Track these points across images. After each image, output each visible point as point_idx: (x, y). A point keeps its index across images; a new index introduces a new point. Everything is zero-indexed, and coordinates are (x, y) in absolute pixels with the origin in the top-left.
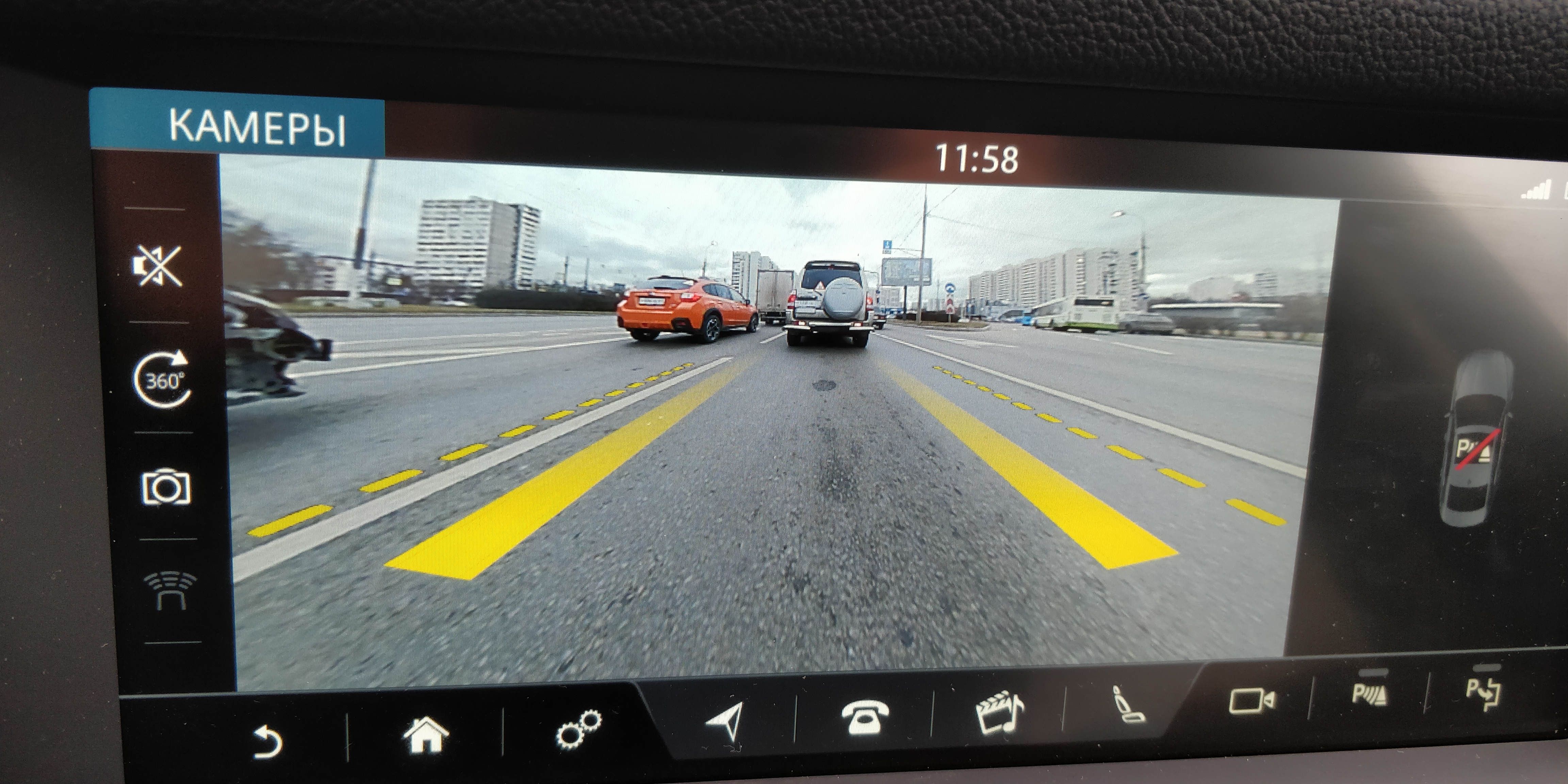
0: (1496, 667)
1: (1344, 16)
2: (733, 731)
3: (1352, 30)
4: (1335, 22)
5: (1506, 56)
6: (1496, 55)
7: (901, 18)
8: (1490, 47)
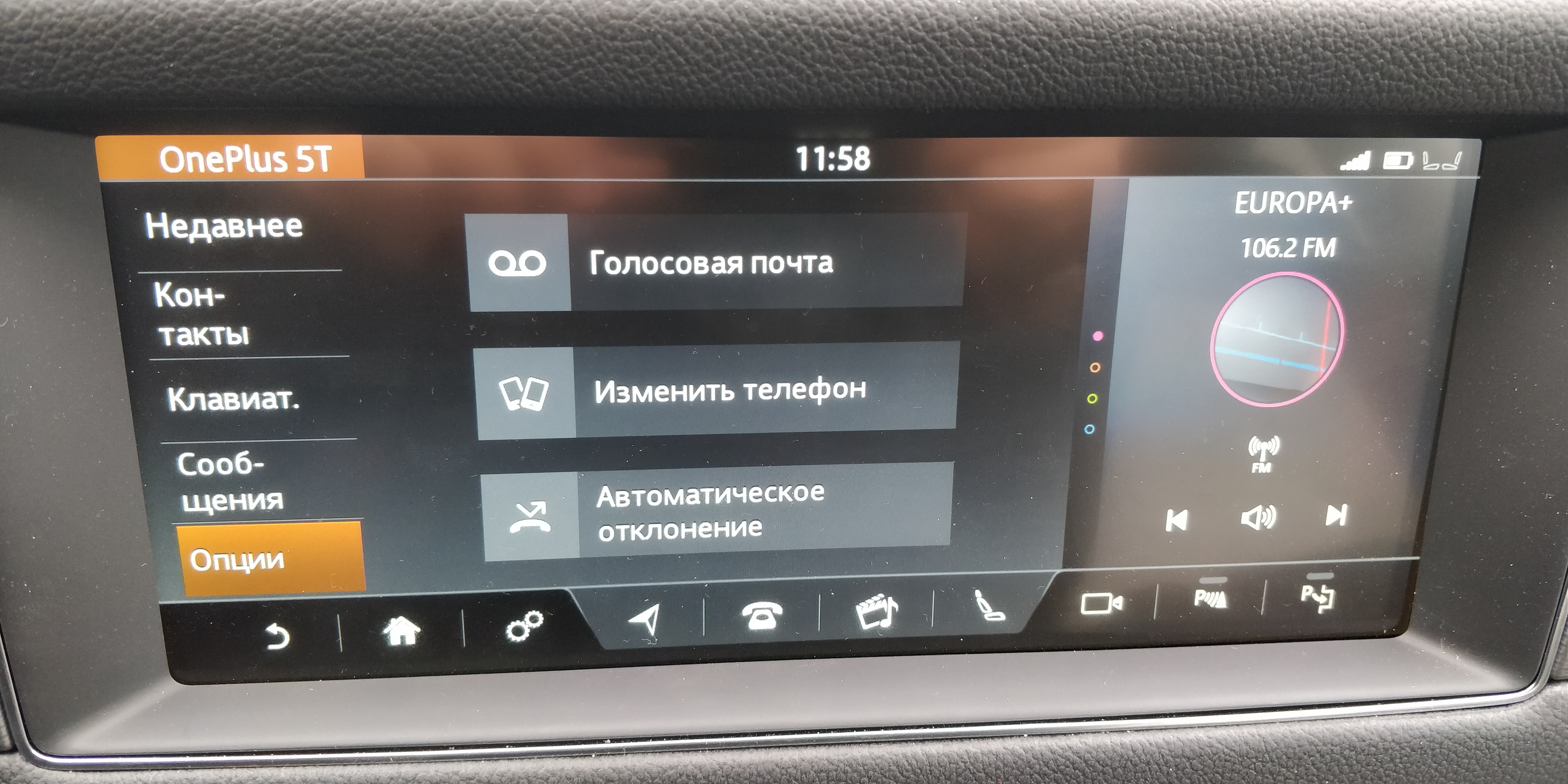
0: (1330, 576)
1: (1109, 47)
2: (652, 626)
3: (1118, 58)
4: (1100, 52)
5: (1266, 71)
6: (1256, 70)
7: (719, 72)
8: (1249, 64)
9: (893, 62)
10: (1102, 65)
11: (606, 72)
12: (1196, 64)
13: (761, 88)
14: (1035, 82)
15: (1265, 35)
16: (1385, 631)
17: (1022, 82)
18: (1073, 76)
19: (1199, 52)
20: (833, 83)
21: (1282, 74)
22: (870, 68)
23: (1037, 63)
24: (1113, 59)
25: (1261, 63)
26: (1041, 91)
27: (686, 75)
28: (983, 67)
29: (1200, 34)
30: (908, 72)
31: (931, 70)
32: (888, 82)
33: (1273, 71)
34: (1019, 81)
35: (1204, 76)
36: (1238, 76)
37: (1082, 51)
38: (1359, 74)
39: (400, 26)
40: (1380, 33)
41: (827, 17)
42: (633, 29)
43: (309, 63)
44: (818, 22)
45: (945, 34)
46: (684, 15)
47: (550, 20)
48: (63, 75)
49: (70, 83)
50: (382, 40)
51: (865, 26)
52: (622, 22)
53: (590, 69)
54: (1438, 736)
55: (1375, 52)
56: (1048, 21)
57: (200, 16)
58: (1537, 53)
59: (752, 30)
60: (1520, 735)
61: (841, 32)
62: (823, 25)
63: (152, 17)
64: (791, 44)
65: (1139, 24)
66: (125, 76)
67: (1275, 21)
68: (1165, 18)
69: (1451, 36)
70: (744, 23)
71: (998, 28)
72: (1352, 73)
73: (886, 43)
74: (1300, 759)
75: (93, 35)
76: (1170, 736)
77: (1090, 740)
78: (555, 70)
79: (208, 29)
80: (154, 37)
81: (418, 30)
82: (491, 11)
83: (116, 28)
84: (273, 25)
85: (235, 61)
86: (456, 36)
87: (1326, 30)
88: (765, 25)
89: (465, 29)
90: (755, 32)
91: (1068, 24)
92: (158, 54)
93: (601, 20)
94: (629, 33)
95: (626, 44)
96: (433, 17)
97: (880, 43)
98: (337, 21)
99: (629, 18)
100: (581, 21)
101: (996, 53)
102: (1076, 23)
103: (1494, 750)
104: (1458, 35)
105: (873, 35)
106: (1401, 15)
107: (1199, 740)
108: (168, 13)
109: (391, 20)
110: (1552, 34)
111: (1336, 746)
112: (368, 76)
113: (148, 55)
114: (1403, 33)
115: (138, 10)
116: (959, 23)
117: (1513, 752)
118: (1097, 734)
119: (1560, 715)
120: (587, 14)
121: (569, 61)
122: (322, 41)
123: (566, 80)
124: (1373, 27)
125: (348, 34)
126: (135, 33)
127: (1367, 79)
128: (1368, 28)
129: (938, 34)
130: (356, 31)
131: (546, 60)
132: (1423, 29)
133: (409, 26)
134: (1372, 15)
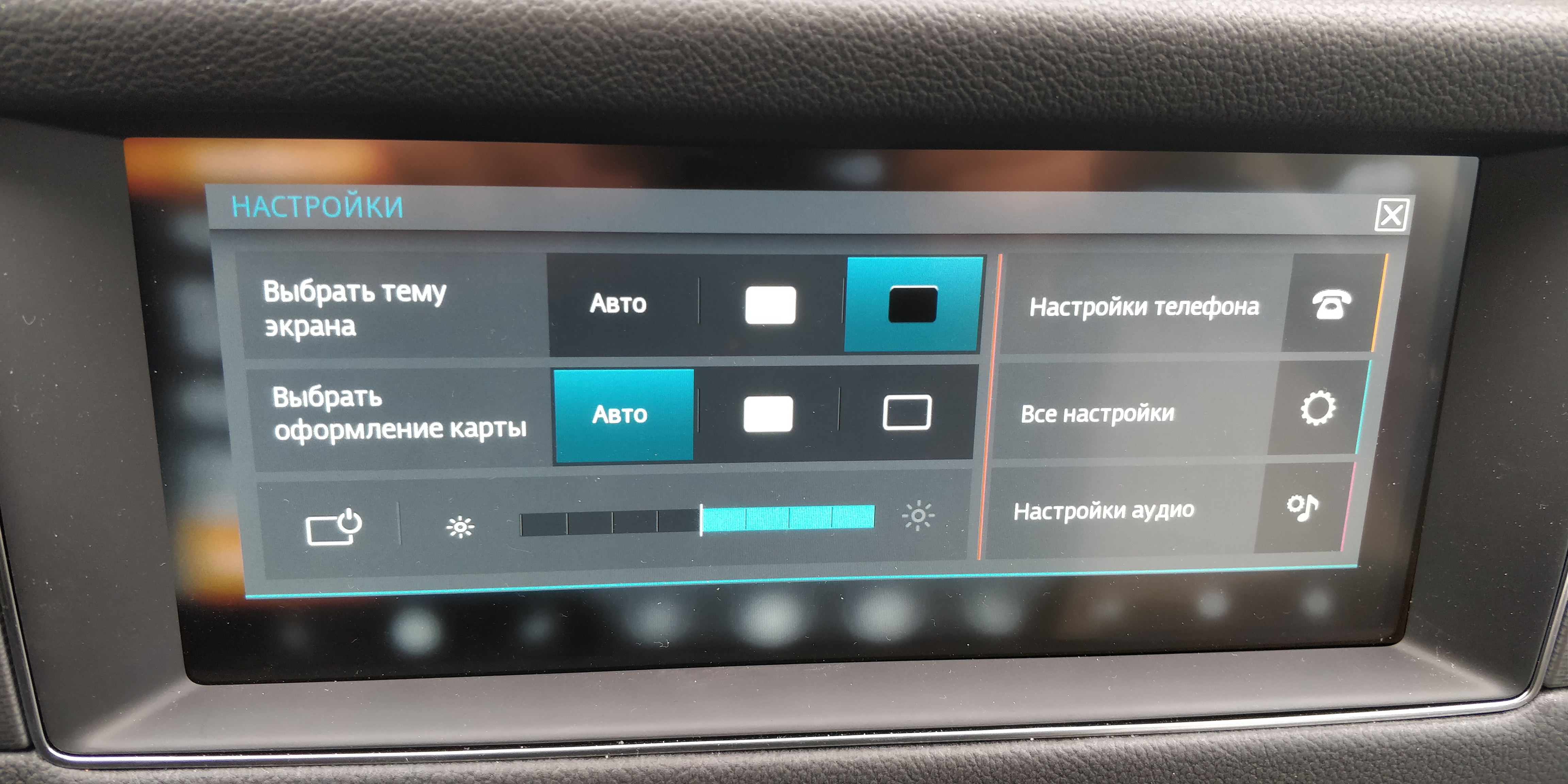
1: (1123, 62)
3: (1132, 73)
4: (1115, 67)
5: (1274, 87)
6: (1265, 86)
7: (744, 81)
8: (1259, 80)
9: (913, 74)
10: (1116, 79)
11: (634, 80)
12: (1207, 79)
13: (784, 98)
14: (1051, 95)
15: (1275, 52)
16: (1381, 640)
17: (1039, 95)
18: (1088, 90)
19: (1210, 67)
20: (855, 94)
21: (1290, 91)
22: (890, 79)
23: (1054, 77)
24: (1127, 74)
25: (1270, 80)
26: (1058, 104)
27: (712, 83)
28: (1001, 80)
29: (1212, 50)
30: (928, 84)
31: (950, 82)
32: (908, 93)
33: (1282, 87)
34: (1035, 94)
35: (1215, 91)
36: (1247, 92)
37: (1098, 65)
38: (1365, 91)
39: (434, 32)
40: (1385, 51)
41: (850, 29)
42: (661, 38)
43: (343, 67)
44: (843, 34)
45: (966, 47)
46: (711, 25)
47: (581, 28)
48: (101, 76)
49: (106, 84)
50: (416, 46)
51: (888, 39)
52: (651, 31)
53: (619, 78)
54: (1435, 742)
55: (1380, 70)
56: (1065, 35)
57: (238, 19)
58: (1536, 73)
59: (777, 41)
60: (1514, 742)
61: (864, 43)
62: (847, 37)
63: (191, 19)
64: (815, 55)
65: (1153, 40)
66: (161, 77)
67: (1284, 38)
68: (1179, 34)
69: (1453, 55)
70: (771, 34)
71: (1017, 42)
72: (1358, 89)
73: (908, 55)
74: (1299, 764)
75: (132, 36)
76: (1174, 741)
77: (1096, 744)
78: (585, 78)
79: (245, 32)
80: (192, 40)
81: (451, 36)
82: (524, 18)
83: (154, 30)
84: (309, 29)
85: (271, 64)
86: (489, 43)
87: (1333, 48)
88: (790, 36)
89: (497, 36)
90: (781, 43)
91: (1084, 39)
92: (194, 56)
93: (631, 29)
94: (658, 42)
95: (655, 53)
96: (467, 24)
97: (901, 55)
98: (372, 26)
99: (658, 27)
100: (611, 30)
101: (1014, 66)
102: (1092, 38)
103: (1489, 757)
104: (1460, 54)
105: (895, 48)
106: (1406, 34)
107: (1201, 745)
108: (206, 16)
109: (425, 26)
110: (1550, 54)
111: (1335, 751)
112: (401, 81)
113: (186, 57)
114: (1408, 52)
115: (176, 13)
116: (979, 36)
117: (1507, 758)
118: (1102, 738)
119: (1553, 722)
120: (618, 23)
121: (598, 69)
122: (356, 46)
123: (596, 88)
124: (1379, 46)
125: (382, 39)
126: (173, 35)
127: (1372, 96)
128: (1374, 46)
129: (958, 47)
130: (390, 37)
131: (576, 68)
132: (1427, 48)
133: (443, 32)
134: (1378, 34)
